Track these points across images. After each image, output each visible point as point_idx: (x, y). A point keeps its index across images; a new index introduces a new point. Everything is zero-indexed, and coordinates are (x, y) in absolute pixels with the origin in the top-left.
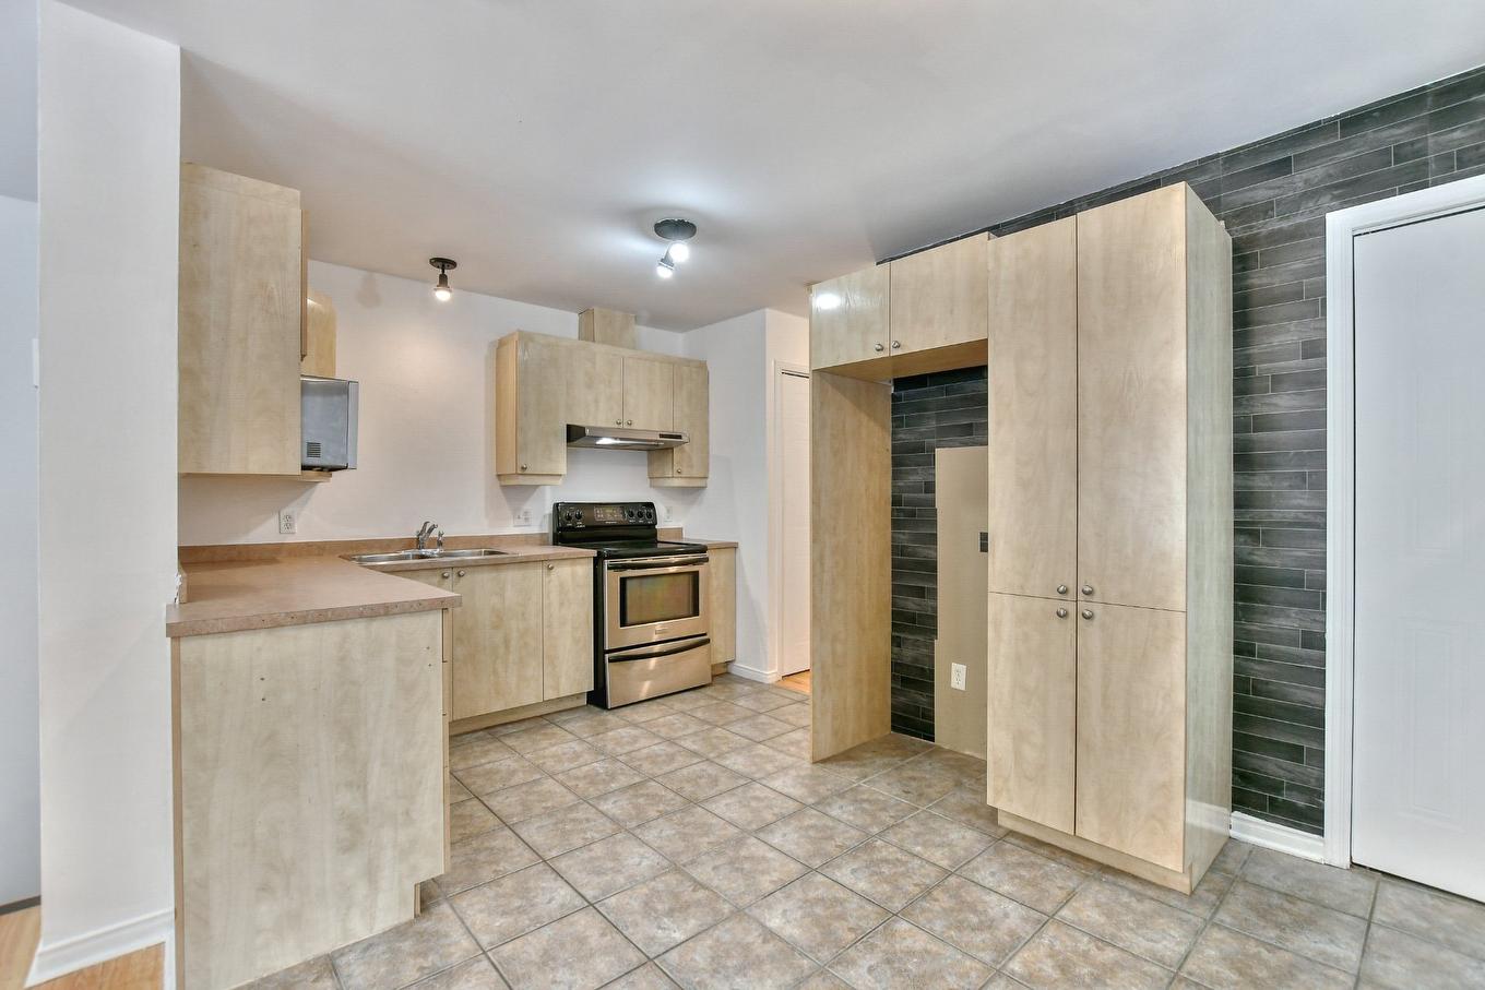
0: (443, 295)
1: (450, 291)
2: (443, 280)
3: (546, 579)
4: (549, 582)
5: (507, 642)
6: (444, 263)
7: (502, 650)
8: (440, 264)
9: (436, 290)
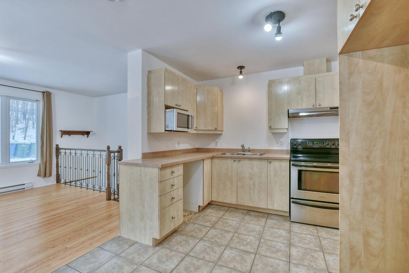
0: (241, 77)
1: (243, 75)
2: (241, 72)
3: (269, 166)
4: (270, 167)
5: (254, 184)
6: (241, 68)
7: (252, 187)
8: (240, 68)
9: (239, 76)
